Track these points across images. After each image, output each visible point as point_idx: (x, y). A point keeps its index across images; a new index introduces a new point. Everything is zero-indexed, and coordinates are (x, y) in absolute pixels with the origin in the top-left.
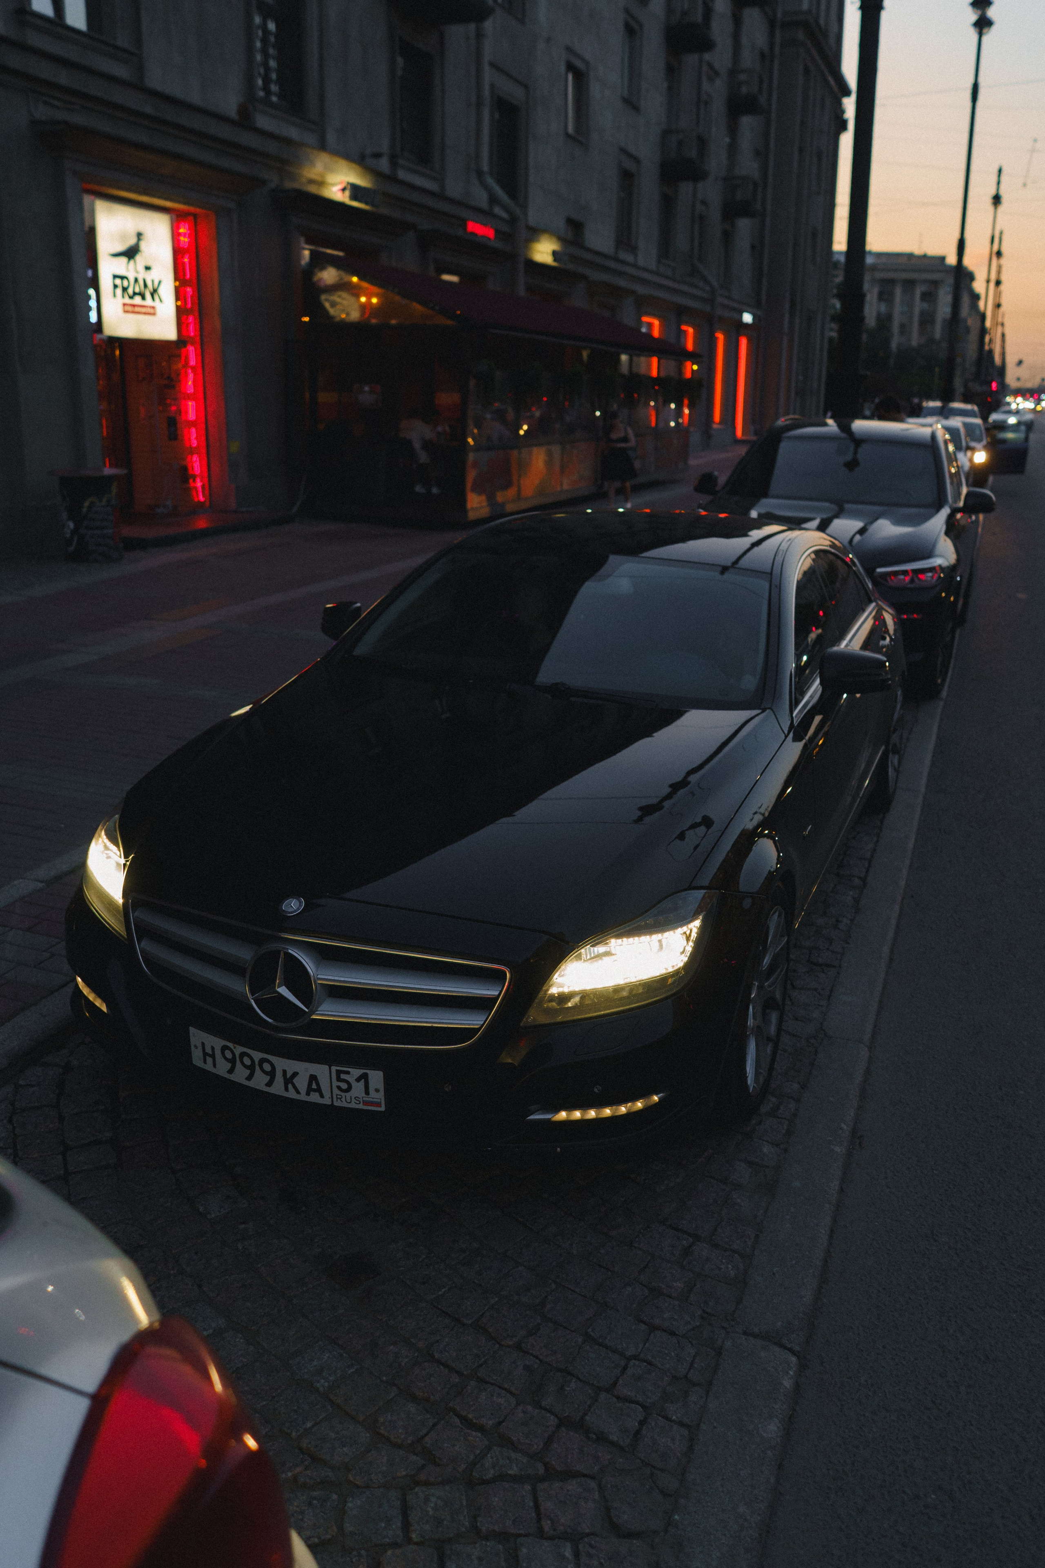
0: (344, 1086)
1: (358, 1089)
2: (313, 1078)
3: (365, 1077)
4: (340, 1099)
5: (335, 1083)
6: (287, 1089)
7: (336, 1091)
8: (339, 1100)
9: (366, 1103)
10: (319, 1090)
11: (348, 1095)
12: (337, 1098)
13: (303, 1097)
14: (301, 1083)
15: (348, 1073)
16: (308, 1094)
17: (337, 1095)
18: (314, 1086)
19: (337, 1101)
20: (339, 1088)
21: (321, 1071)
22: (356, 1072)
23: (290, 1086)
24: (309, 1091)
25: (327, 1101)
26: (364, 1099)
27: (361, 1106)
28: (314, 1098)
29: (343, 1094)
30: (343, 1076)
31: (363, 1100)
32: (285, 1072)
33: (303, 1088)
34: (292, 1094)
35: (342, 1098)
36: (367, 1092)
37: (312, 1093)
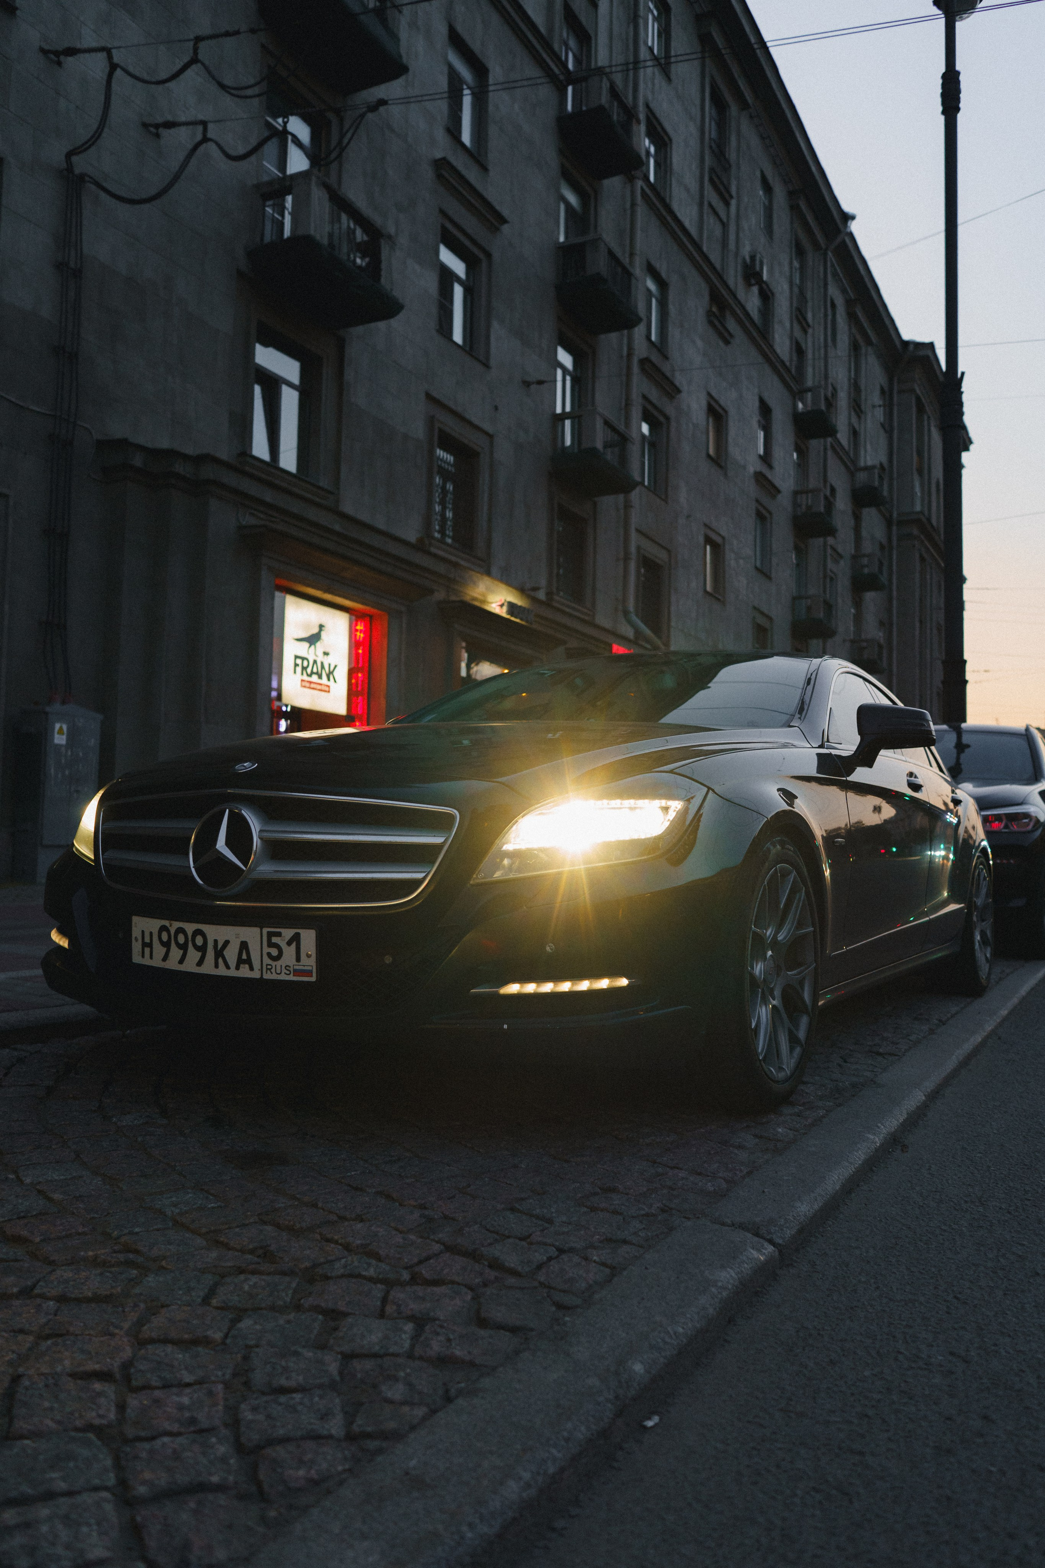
0: (274, 952)
1: (289, 952)
2: (244, 946)
3: (296, 938)
4: (270, 969)
5: (266, 950)
6: (217, 966)
7: (266, 960)
8: (269, 971)
9: (297, 973)
10: (249, 961)
11: (279, 963)
12: (267, 969)
13: (232, 973)
14: (231, 954)
15: (279, 934)
16: (237, 968)
17: (267, 965)
18: (244, 957)
19: (267, 973)
20: (269, 954)
21: (252, 935)
22: (288, 933)
23: (220, 960)
24: (240, 962)
25: (256, 974)
26: (297, 967)
27: (291, 978)
28: (244, 972)
29: (274, 964)
30: (275, 940)
31: (294, 969)
32: (216, 941)
33: (232, 962)
34: (222, 971)
35: (272, 968)
36: (298, 959)
37: (242, 966)
